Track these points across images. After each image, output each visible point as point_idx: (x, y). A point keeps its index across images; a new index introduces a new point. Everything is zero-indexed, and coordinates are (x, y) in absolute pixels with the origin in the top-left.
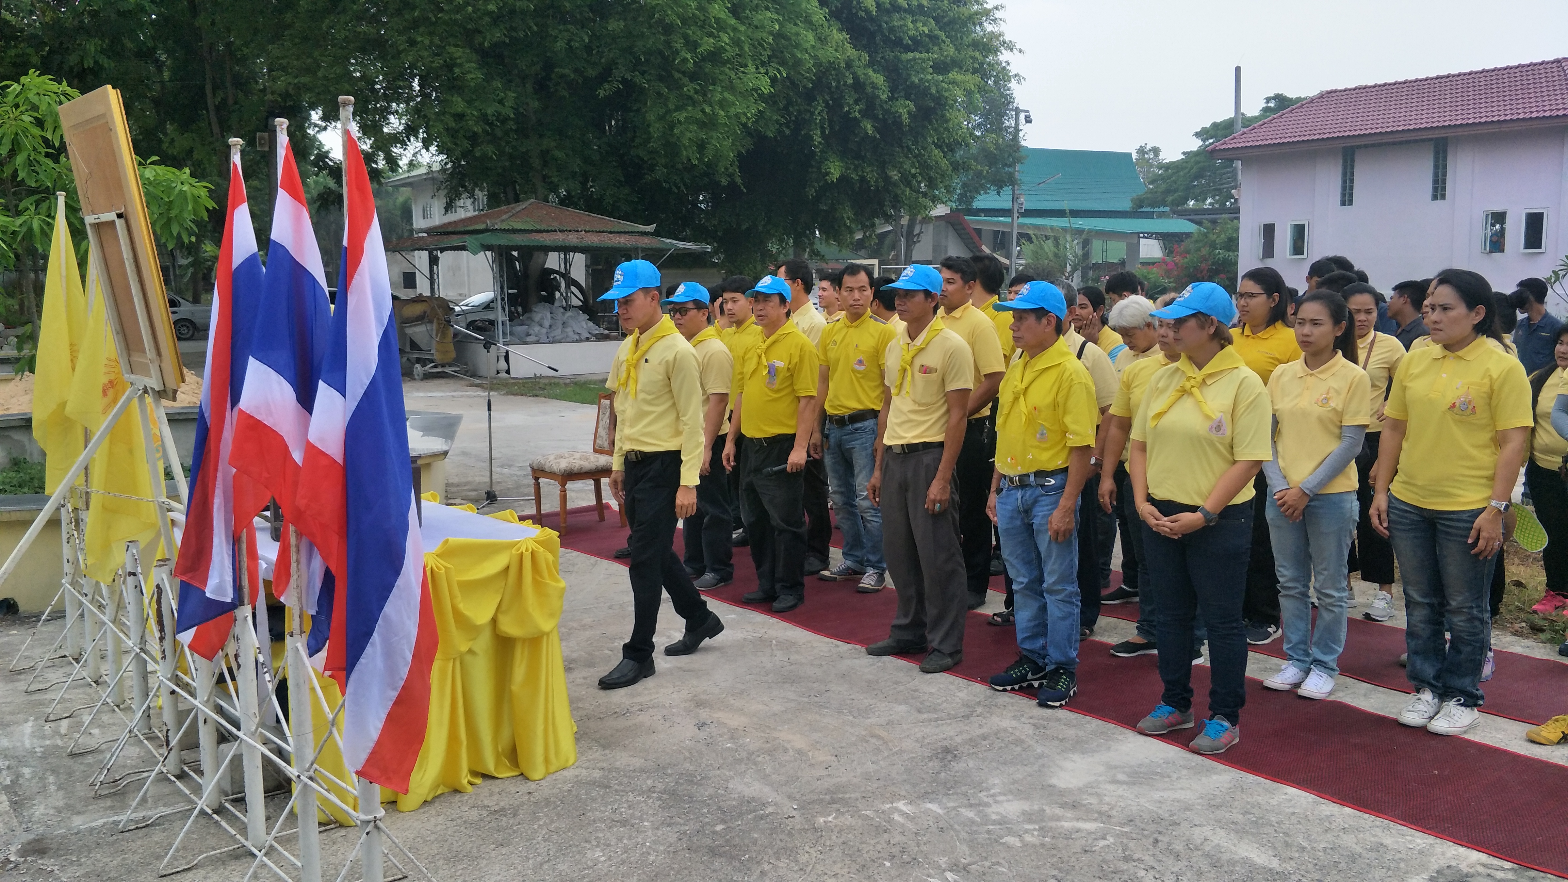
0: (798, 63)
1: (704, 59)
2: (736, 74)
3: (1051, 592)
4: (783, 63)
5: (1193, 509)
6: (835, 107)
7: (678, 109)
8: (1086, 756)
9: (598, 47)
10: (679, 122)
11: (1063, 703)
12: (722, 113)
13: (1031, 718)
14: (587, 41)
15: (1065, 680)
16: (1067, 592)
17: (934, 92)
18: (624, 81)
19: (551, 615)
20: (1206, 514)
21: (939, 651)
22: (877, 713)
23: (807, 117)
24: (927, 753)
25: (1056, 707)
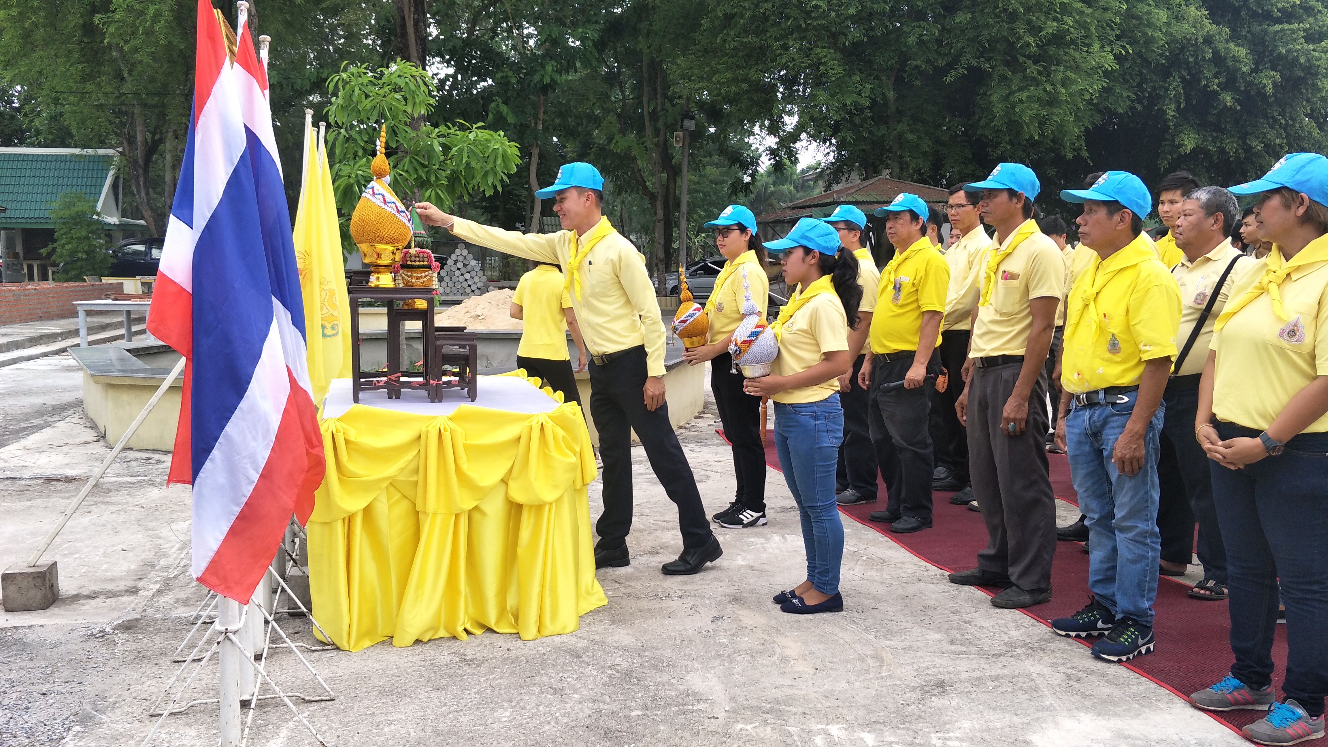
0: (1149, 41)
1: (1049, 42)
2: (1080, 53)
3: (1123, 530)
4: (1133, 42)
5: (1253, 433)
6: (1190, 84)
7: (1021, 89)
8: (1100, 718)
9: (948, 39)
10: (1021, 101)
11: (1124, 658)
12: (1064, 91)
13: (1073, 668)
14: (937, 34)
15: (1133, 633)
16: (1137, 530)
17: (1302, 61)
18: (970, 68)
19: (555, 487)
20: (1267, 440)
21: (1017, 586)
22: (904, 637)
23: (1162, 93)
24: (916, 682)
25: (1113, 662)
